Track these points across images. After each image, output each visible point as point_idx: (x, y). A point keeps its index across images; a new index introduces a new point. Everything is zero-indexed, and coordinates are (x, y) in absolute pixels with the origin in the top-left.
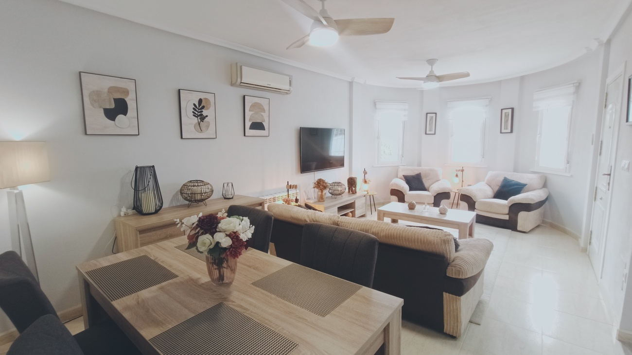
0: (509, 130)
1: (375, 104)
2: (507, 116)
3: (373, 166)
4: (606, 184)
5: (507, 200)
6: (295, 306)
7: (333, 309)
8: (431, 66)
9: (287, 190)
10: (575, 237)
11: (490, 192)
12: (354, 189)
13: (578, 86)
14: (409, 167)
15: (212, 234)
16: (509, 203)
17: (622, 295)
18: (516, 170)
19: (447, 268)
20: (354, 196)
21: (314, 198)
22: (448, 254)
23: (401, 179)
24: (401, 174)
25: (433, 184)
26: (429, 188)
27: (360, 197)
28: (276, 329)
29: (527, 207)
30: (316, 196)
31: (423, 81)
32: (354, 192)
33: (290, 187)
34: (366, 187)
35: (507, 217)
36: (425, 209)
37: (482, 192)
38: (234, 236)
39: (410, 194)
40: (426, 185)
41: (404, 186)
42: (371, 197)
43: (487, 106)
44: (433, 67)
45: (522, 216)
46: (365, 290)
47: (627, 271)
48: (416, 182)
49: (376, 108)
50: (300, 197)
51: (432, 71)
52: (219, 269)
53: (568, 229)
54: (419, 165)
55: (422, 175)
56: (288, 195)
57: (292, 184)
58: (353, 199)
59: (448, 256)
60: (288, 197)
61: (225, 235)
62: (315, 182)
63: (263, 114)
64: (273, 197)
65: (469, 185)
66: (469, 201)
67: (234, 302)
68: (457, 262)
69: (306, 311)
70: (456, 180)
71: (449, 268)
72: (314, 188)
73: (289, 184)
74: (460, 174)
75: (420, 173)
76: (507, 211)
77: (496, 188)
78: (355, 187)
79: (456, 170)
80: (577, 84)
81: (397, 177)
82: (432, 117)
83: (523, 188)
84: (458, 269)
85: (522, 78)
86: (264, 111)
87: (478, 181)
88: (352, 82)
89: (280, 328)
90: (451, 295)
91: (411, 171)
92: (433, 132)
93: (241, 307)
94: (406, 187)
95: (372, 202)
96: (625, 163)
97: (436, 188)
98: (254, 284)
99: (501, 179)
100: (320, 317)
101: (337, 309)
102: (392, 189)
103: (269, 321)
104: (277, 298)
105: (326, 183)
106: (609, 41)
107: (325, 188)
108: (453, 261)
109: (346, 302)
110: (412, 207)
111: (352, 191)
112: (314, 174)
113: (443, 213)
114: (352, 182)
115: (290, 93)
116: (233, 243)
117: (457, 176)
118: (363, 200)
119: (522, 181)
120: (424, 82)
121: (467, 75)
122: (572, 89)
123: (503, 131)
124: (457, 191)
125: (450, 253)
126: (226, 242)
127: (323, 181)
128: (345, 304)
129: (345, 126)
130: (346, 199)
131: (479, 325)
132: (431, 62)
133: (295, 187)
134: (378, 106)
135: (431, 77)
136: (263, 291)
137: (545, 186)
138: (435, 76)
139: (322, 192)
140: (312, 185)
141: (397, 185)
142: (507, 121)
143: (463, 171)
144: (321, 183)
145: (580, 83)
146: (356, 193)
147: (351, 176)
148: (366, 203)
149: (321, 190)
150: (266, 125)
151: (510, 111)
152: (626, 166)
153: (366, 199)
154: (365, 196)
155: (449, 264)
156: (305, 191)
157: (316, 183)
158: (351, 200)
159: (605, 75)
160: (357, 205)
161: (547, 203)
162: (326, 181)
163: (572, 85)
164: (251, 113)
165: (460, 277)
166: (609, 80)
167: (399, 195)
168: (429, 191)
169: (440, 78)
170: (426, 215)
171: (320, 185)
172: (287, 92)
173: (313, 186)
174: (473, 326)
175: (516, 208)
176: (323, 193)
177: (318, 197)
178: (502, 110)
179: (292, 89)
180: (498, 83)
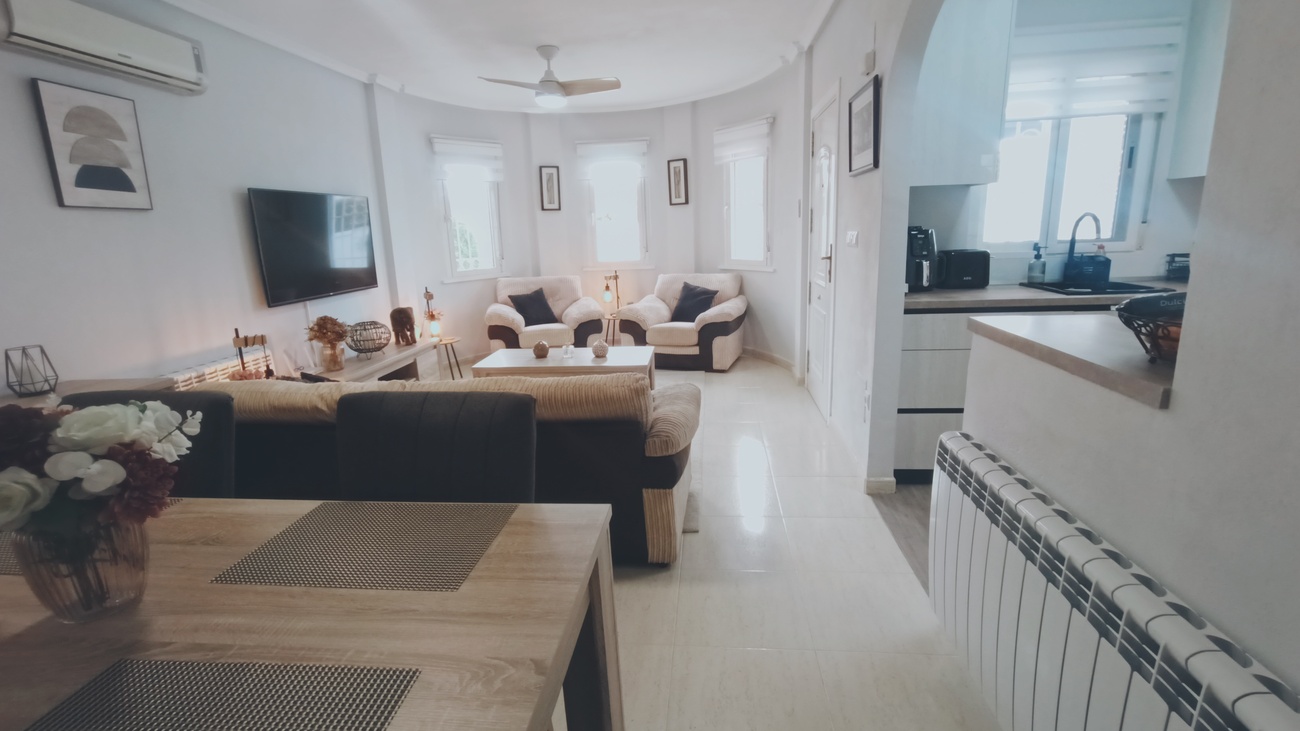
0: (683, 200)
1: (430, 142)
2: (677, 174)
3: (442, 283)
4: (824, 274)
5: (693, 321)
6: (372, 592)
7: (471, 568)
8: (546, 62)
9: (235, 351)
10: (788, 368)
11: (666, 313)
12: (408, 333)
13: (773, 123)
14: (518, 279)
15: (36, 467)
16: (698, 324)
17: (867, 428)
18: (698, 269)
19: (645, 442)
20: (411, 350)
21: (313, 365)
22: (645, 416)
23: (506, 304)
24: (504, 294)
25: (568, 307)
26: (561, 316)
27: (424, 350)
28: (340, 660)
29: (722, 328)
30: (317, 361)
31: (533, 92)
32: (411, 342)
33: (243, 343)
34: (435, 327)
35: (695, 351)
36: (566, 353)
37: (653, 310)
38: (130, 454)
39: (529, 332)
40: (556, 310)
41: (515, 318)
42: (449, 347)
43: (644, 154)
44: (552, 62)
45: (719, 343)
46: (526, 510)
47: (869, 392)
48: (534, 306)
49: (433, 152)
50: (276, 368)
51: (549, 72)
52: (79, 573)
53: (777, 355)
54: (537, 273)
55: (546, 293)
56: (243, 364)
57: (251, 334)
58: (411, 356)
59: (645, 420)
60: (244, 368)
61: (90, 458)
62: (311, 325)
63: (117, 143)
64: (194, 374)
65: (629, 304)
66: (635, 331)
67: (170, 644)
68: (659, 427)
69: (406, 593)
70: (609, 296)
71: (650, 440)
72: (311, 339)
73: (241, 336)
74: (612, 283)
75: (541, 289)
76: (695, 339)
77: (674, 304)
78: (412, 329)
79: (606, 278)
80: (771, 120)
81: (496, 301)
82: (550, 176)
83: (713, 297)
84: (665, 439)
85: (695, 104)
86: (120, 134)
87: (641, 295)
88: (372, 85)
89: (349, 654)
90: (656, 490)
91: (524, 288)
92: (556, 206)
93: (200, 647)
94: (519, 319)
95: (453, 360)
96: (851, 235)
97: (575, 313)
98: (220, 579)
99: (681, 286)
100: (449, 594)
101: (481, 565)
102: (490, 327)
103: (310, 649)
104: (312, 590)
105: (340, 325)
106: (811, 48)
107: (341, 336)
108: (652, 428)
109: (495, 543)
110: (541, 353)
111: (405, 337)
112: (305, 306)
113: (600, 355)
114: (402, 320)
115: (200, 93)
116: (130, 473)
117: (607, 288)
118: (433, 356)
119: (711, 287)
120: (537, 94)
121: (616, 85)
122: (764, 128)
123: (674, 201)
124: (611, 317)
125: (647, 413)
126: (103, 476)
127: (334, 322)
128: (495, 546)
129: (364, 189)
130: (394, 356)
131: (697, 532)
132: (546, 51)
133: (261, 340)
134: (438, 147)
135: (549, 84)
136: (259, 588)
137: (741, 291)
138: (558, 83)
139: (333, 347)
140: (305, 335)
141: (500, 316)
142: (679, 182)
143: (616, 277)
144: (329, 326)
145: (774, 119)
146: (414, 341)
147: (396, 307)
148: (439, 362)
149: (330, 342)
150: (134, 175)
151: (681, 164)
152: (854, 241)
153: (439, 354)
154: (435, 347)
155: (645, 435)
156: (286, 352)
157: (316, 328)
158: (406, 358)
159: (808, 105)
160: (421, 368)
161: (746, 319)
162: (340, 321)
163: (765, 121)
164: (73, 137)
165: (670, 452)
166: (815, 112)
167: (507, 336)
168: (562, 322)
169: (566, 88)
170: (571, 363)
171: (327, 331)
172: (192, 89)
173: (306, 337)
174: (689, 537)
175: (709, 333)
176: (338, 351)
177: (324, 361)
178: (669, 162)
179: (206, 81)
180: (660, 112)
